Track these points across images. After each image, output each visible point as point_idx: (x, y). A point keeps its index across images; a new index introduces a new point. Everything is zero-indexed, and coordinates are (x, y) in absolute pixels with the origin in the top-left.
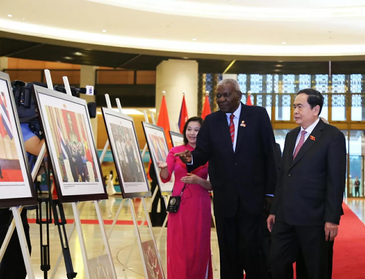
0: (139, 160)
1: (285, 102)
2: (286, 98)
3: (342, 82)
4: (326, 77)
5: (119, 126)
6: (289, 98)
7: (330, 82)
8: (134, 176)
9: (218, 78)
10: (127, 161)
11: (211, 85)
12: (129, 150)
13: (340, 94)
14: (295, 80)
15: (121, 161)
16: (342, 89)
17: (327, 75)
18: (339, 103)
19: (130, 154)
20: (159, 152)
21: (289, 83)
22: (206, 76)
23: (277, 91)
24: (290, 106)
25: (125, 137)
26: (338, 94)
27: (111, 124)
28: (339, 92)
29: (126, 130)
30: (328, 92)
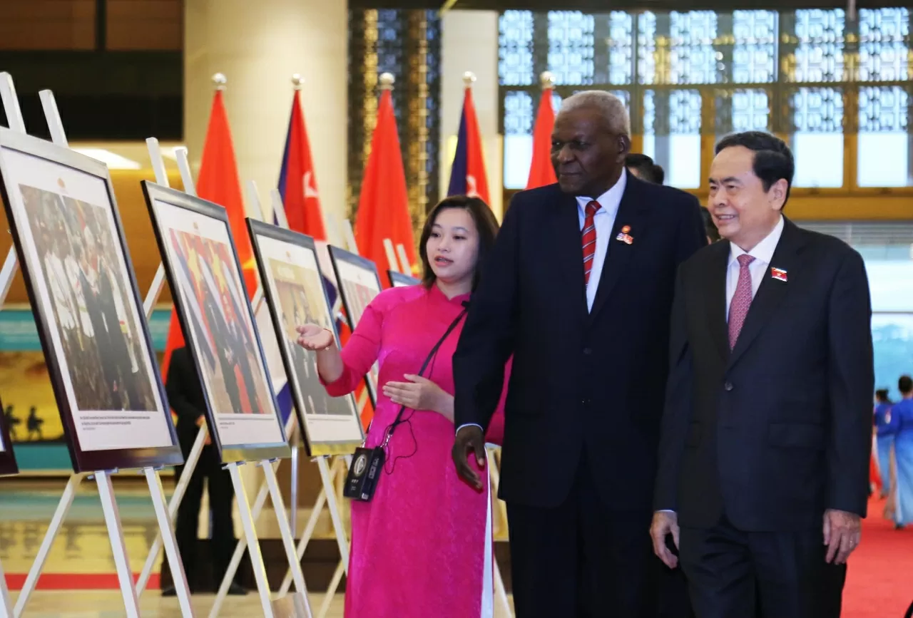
0: (133, 327)
1: (681, 118)
2: (683, 102)
3: (898, 38)
4: (835, 18)
5: (57, 196)
6: (695, 101)
7: (852, 38)
8: (115, 389)
9: (424, 25)
10: (89, 330)
11: (400, 53)
12: (95, 290)
13: (890, 85)
14: (717, 31)
15: (65, 328)
16: (897, 64)
17: (840, 12)
18: (885, 119)
19: (99, 306)
20: (210, 297)
21: (695, 43)
22: (379, 21)
23: (648, 77)
24: (701, 131)
25: (78, 240)
26: (879, 84)
27: (23, 189)
28: (886, 75)
29: (81, 210)
30: (845, 79)
